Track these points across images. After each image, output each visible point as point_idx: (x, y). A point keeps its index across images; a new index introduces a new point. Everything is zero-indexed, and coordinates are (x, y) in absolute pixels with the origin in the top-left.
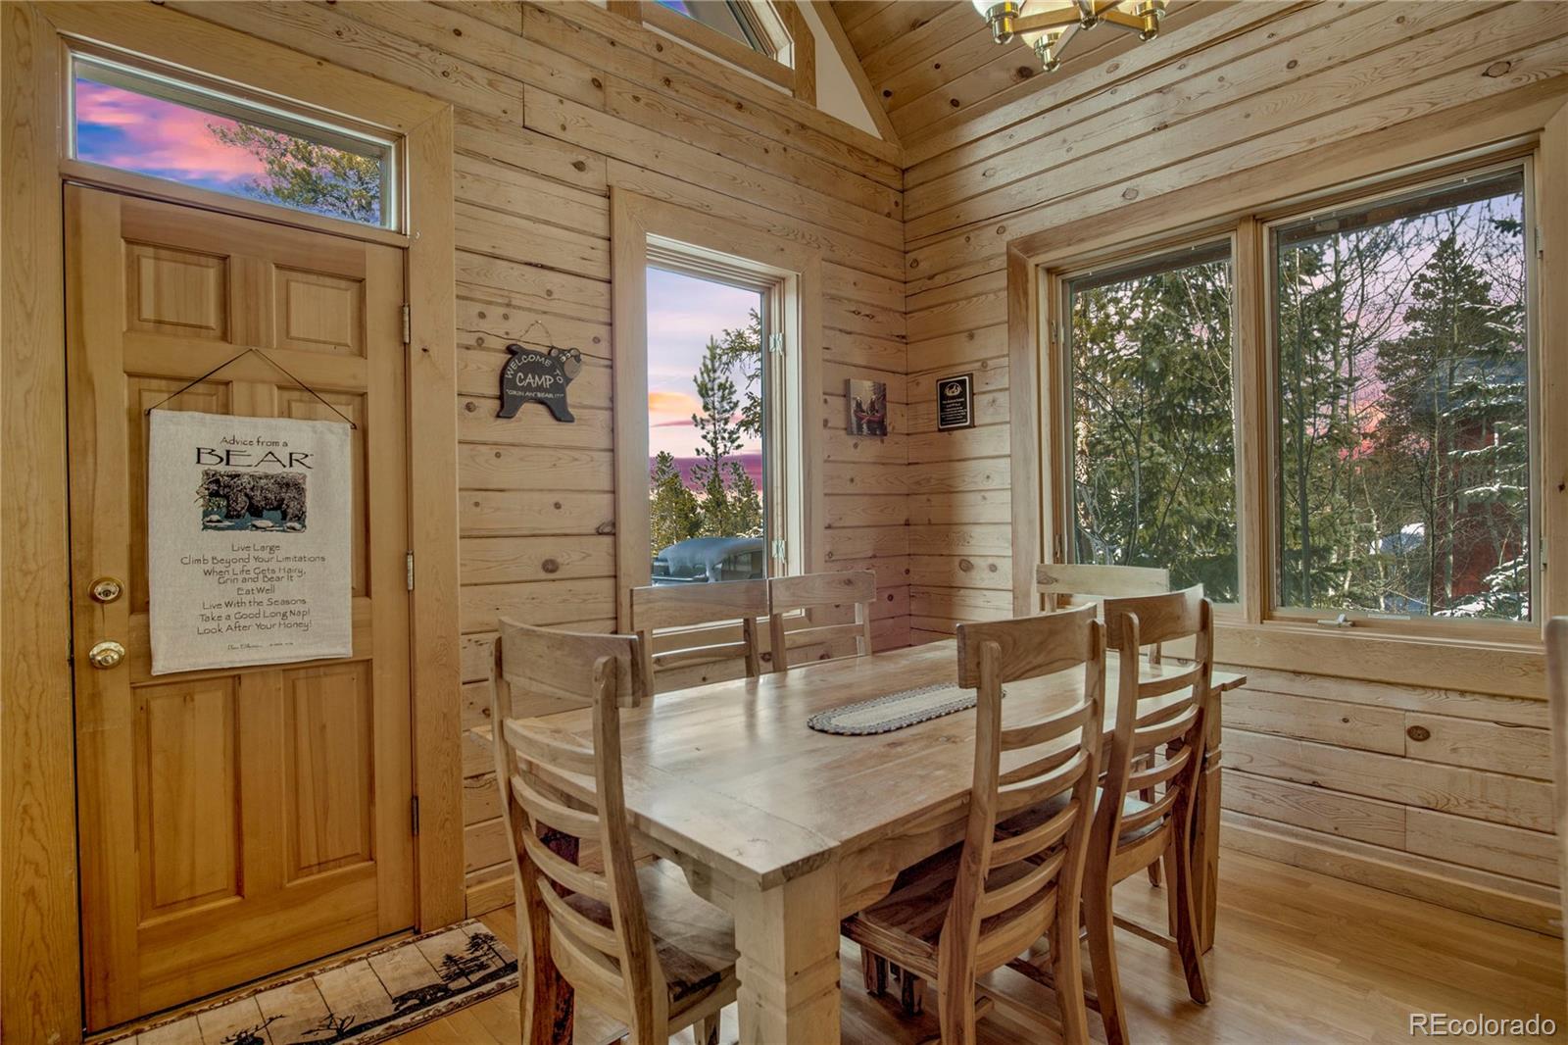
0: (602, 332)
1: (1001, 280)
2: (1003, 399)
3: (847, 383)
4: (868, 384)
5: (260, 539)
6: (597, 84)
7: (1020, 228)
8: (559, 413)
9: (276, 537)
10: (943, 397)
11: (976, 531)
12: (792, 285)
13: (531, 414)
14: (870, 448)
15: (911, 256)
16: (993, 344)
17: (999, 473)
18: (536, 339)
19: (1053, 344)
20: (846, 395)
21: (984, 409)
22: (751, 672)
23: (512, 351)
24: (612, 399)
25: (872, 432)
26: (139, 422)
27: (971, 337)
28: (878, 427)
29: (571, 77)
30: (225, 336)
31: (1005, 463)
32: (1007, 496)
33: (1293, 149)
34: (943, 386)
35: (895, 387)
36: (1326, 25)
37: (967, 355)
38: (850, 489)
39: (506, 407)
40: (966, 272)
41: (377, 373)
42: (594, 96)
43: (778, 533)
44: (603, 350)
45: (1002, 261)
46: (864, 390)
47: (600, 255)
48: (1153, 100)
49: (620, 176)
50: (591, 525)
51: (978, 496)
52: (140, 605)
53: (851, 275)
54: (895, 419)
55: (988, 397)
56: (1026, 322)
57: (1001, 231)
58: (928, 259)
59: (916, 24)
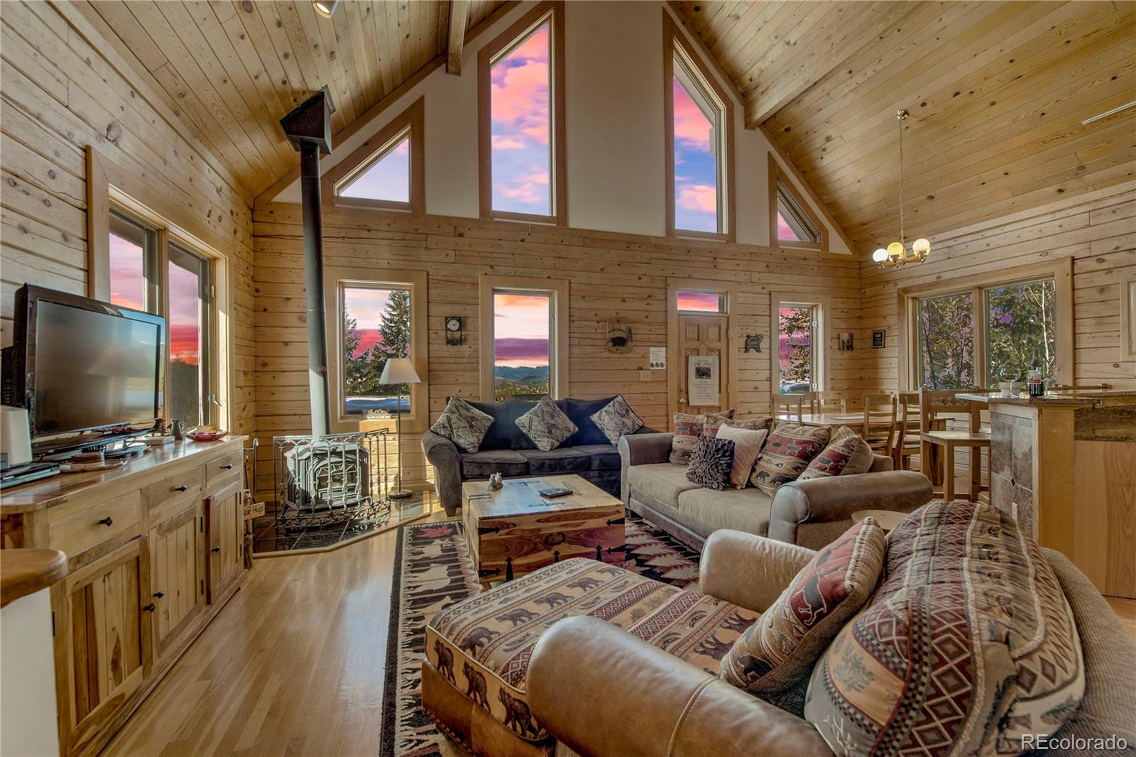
0: (768, 329)
1: (895, 301)
2: (896, 338)
3: (839, 335)
4: (846, 334)
5: (704, 380)
6: (767, 266)
7: (901, 285)
8: (758, 350)
9: (706, 380)
10: (874, 337)
11: (886, 381)
12: (820, 306)
13: (752, 351)
14: (847, 354)
15: (863, 290)
16: (893, 320)
17: (895, 363)
18: (753, 333)
19: (914, 321)
20: (839, 338)
21: (889, 342)
22: (812, 413)
23: (748, 337)
24: (770, 345)
25: (848, 349)
26: (687, 358)
27: (885, 318)
28: (850, 347)
29: (762, 266)
30: (698, 340)
31: (896, 359)
32: (897, 370)
33: (988, 270)
34: (874, 334)
35: (856, 334)
36: (998, 235)
37: (882, 325)
38: (839, 367)
39: (747, 350)
40: (883, 297)
41: (722, 345)
42: (767, 270)
43: (815, 381)
44: (768, 334)
45: (896, 295)
46: (845, 337)
47: (768, 310)
48: (945, 250)
49: (772, 288)
50: (765, 378)
51: (886, 370)
52: (687, 393)
53: (840, 300)
54: (856, 344)
55: (890, 338)
56: (904, 315)
57: (896, 285)
58: (869, 292)
59: (864, 224)
